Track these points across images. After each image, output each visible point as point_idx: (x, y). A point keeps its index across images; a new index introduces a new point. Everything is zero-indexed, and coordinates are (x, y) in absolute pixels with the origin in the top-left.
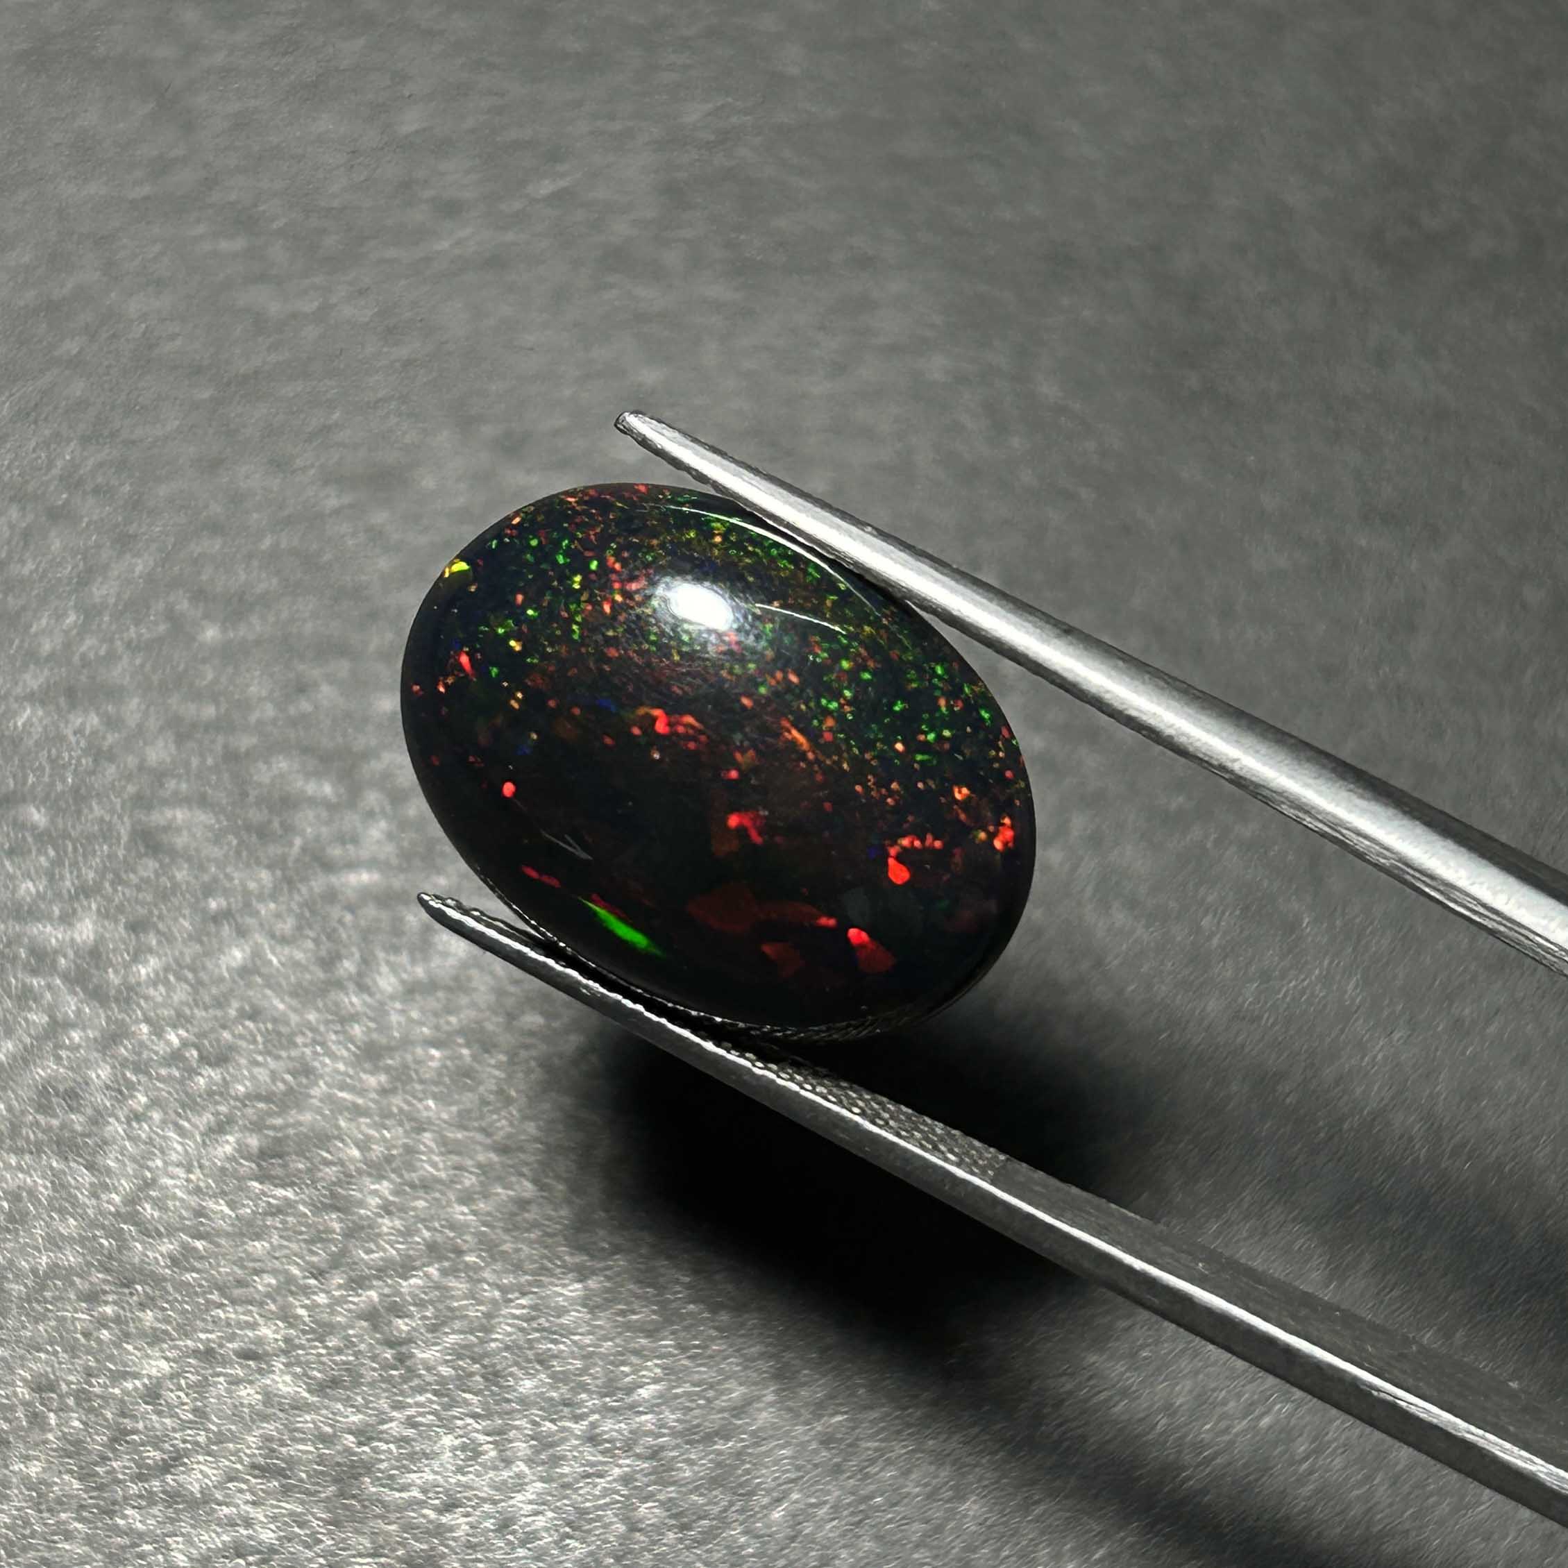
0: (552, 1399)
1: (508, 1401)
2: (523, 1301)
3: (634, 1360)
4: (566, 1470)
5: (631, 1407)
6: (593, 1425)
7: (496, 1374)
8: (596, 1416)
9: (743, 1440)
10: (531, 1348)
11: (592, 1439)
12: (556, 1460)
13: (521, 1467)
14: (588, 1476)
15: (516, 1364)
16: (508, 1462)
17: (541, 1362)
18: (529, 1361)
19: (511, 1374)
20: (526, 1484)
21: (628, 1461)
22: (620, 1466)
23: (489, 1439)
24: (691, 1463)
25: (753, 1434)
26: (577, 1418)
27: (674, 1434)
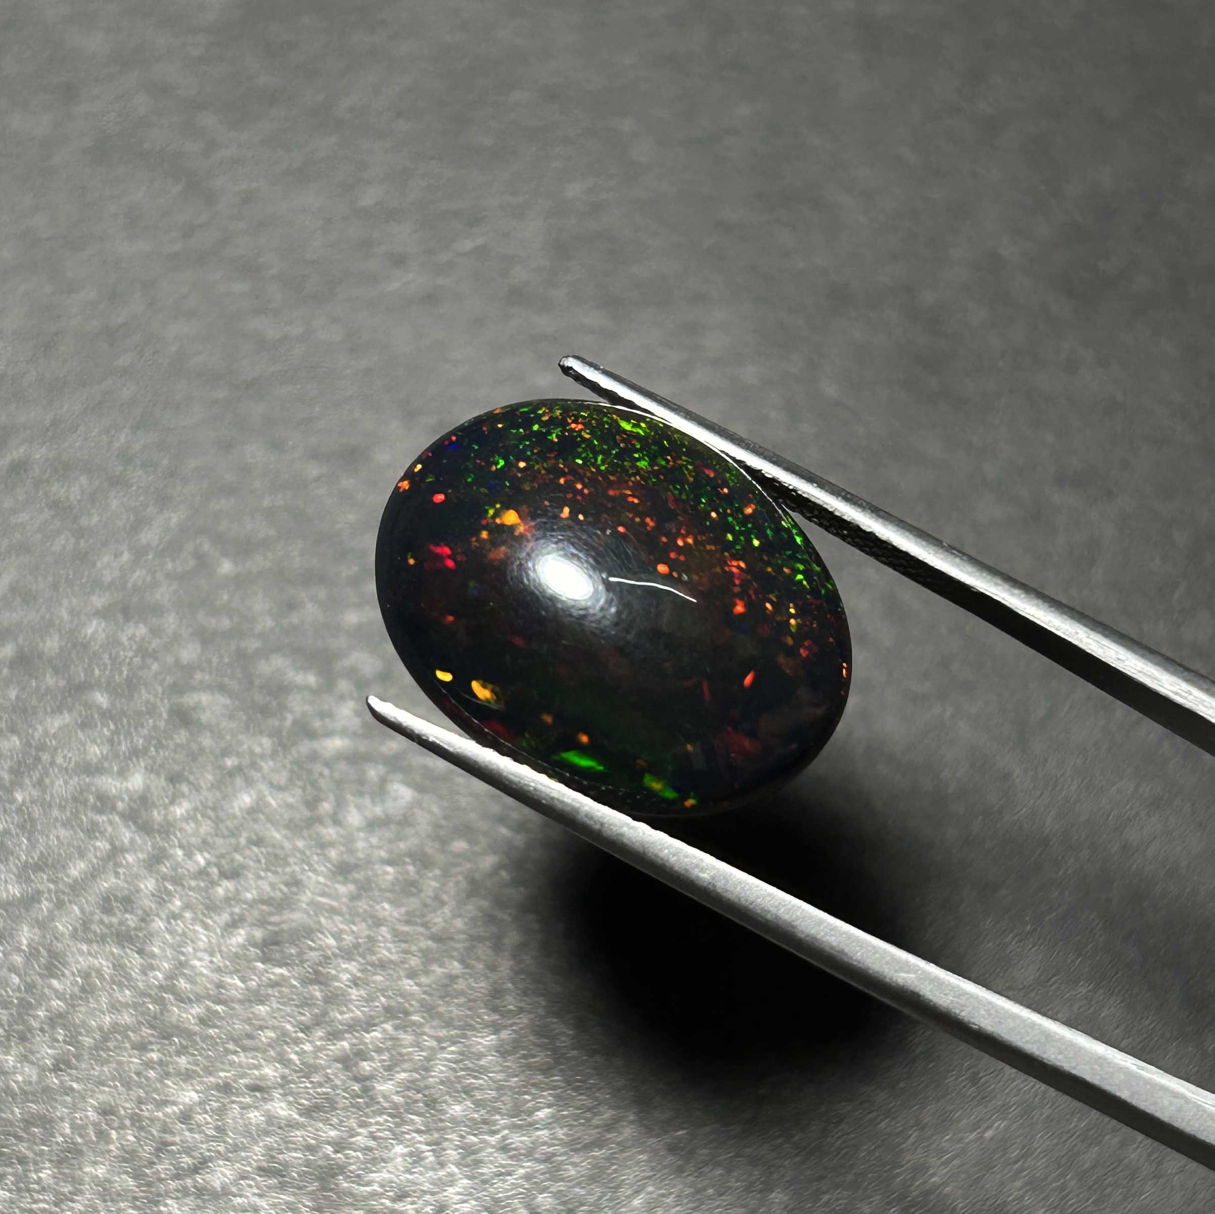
0: (473, 1119)
1: (442, 1121)
2: (453, 1048)
3: (533, 1091)
4: (485, 1170)
5: (531, 1125)
6: (504, 1138)
7: (435, 1101)
8: (506, 1132)
9: (611, 1148)
10: (460, 1082)
11: (504, 1148)
12: (478, 1163)
13: (454, 1169)
14: (501, 1174)
15: (449, 1093)
16: (442, 1165)
17: (466, 1092)
18: (458, 1092)
19: (445, 1102)
20: (456, 1180)
21: (529, 1164)
22: (523, 1167)
23: (429, 1148)
24: (575, 1165)
25: (618, 1144)
26: (493, 1133)
27: (563, 1143)
